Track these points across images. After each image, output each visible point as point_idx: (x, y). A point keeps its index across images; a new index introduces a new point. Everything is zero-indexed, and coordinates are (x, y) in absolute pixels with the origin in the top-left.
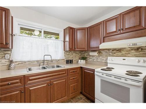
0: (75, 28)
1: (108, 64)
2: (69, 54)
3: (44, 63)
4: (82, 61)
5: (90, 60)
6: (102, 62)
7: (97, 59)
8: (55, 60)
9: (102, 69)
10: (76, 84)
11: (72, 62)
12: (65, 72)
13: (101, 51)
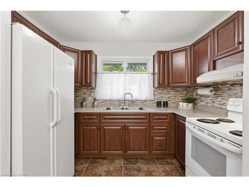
0: (168, 52)
1: (229, 113)
2: (163, 93)
3: (125, 103)
4: (185, 104)
5: (202, 103)
6: (222, 108)
7: (214, 102)
8: (140, 100)
9: (198, 120)
10: (165, 138)
11: (167, 105)
12: (145, 117)
13: (220, 86)
